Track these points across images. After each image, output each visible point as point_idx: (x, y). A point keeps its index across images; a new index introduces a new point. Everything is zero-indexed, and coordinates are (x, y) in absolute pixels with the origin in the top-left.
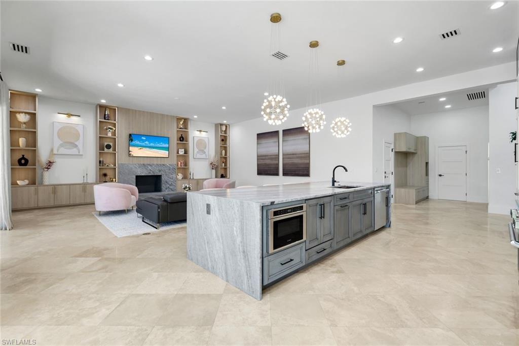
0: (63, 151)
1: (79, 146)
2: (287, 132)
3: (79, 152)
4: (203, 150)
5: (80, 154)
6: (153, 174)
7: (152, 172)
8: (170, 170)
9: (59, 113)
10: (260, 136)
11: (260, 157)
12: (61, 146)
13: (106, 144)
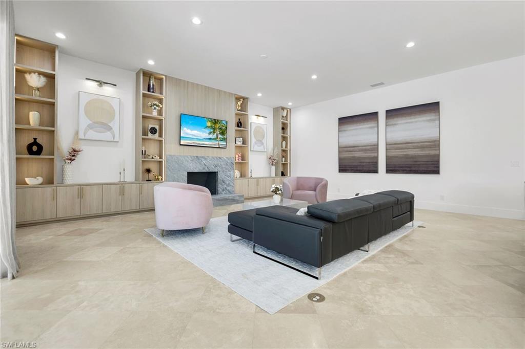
0: (92, 134)
1: (114, 129)
2: (391, 113)
3: (114, 139)
4: (261, 141)
5: (116, 140)
6: (208, 171)
7: (206, 168)
8: (227, 165)
9: (87, 79)
10: (343, 121)
11: (342, 149)
12: (90, 127)
13: (150, 126)
